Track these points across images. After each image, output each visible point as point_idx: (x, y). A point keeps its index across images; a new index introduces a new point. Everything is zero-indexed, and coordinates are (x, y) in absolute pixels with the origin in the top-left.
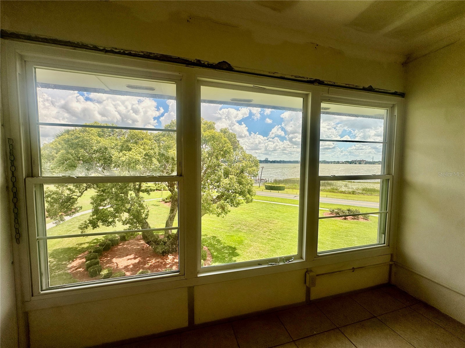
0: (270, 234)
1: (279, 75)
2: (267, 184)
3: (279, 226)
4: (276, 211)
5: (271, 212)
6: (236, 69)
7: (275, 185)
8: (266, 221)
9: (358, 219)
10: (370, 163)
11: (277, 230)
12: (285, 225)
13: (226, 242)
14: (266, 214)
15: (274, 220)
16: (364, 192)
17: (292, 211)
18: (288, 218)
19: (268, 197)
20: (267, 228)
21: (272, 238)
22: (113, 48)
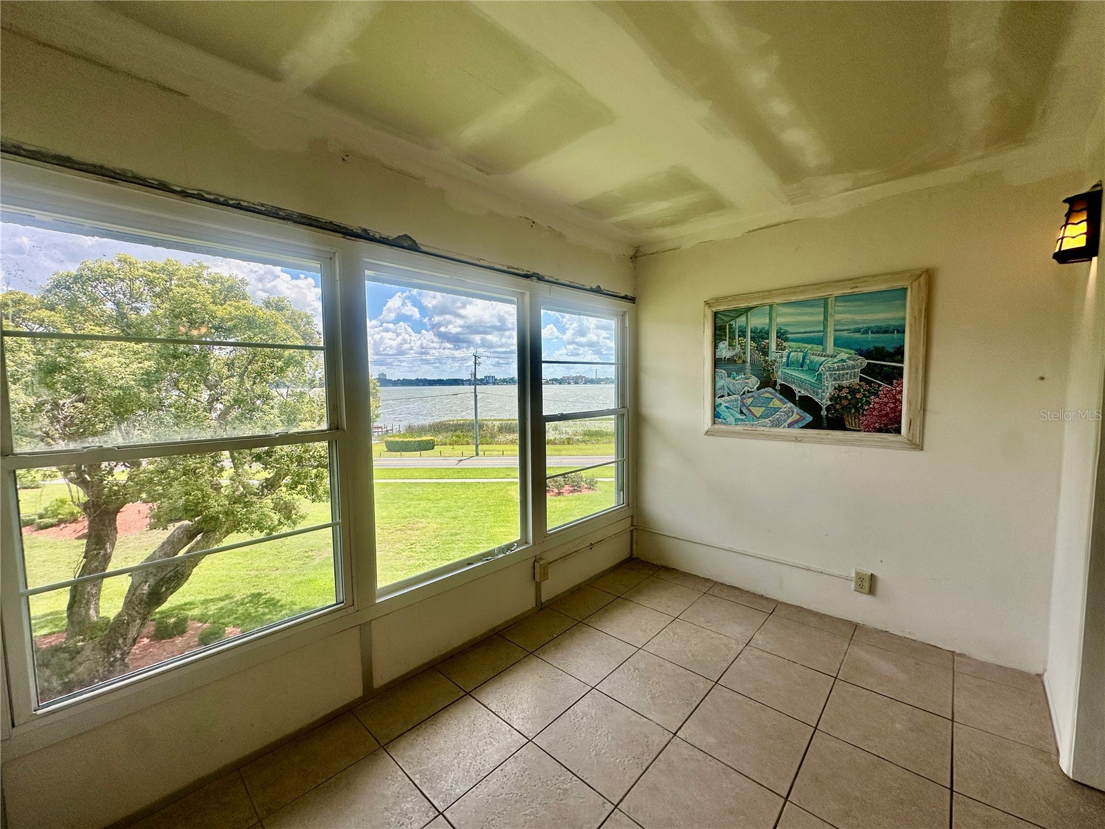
0: (413, 554)
1: (486, 264)
2: (389, 439)
3: (432, 533)
4: (421, 499)
5: (409, 503)
6: (424, 249)
7: (411, 439)
8: (399, 526)
9: (580, 491)
10: (592, 381)
11: (427, 543)
12: (443, 527)
13: (297, 599)
14: (397, 511)
15: (417, 522)
16: (586, 438)
17: (455, 493)
18: (450, 511)
19: (396, 469)
20: (404, 541)
21: (418, 563)
22: (202, 191)
